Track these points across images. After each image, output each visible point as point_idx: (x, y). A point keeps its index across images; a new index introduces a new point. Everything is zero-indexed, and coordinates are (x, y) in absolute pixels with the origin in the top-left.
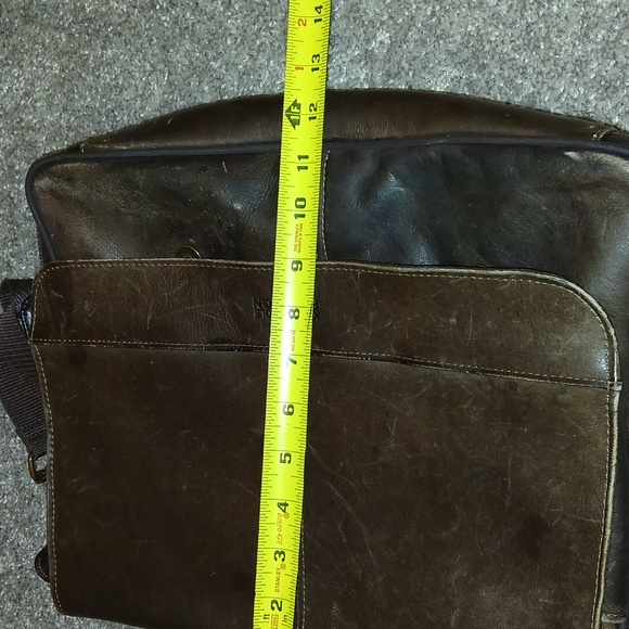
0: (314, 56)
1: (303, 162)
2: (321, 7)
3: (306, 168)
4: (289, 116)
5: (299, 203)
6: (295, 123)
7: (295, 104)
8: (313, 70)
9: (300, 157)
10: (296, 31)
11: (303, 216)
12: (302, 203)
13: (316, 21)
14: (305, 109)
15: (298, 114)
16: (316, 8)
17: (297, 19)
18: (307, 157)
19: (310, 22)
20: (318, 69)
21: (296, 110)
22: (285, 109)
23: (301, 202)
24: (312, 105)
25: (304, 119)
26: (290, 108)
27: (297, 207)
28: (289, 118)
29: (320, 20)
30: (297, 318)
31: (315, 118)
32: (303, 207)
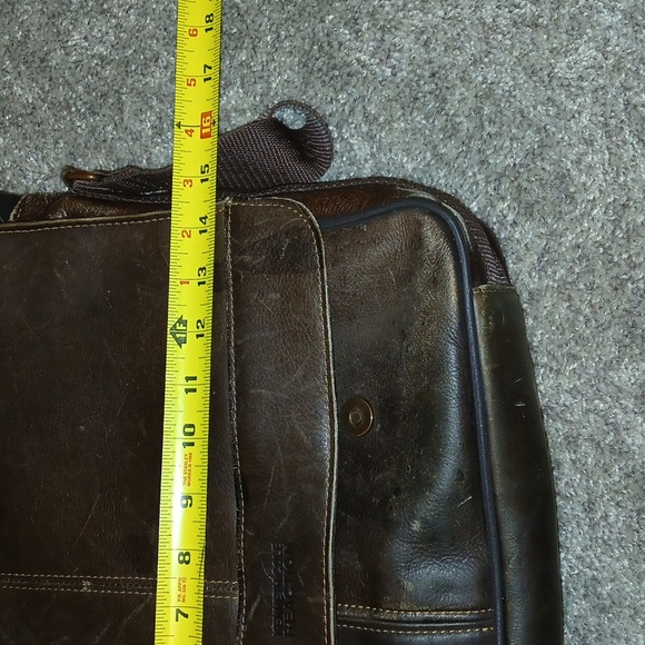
0: (200, 269)
1: (191, 384)
2: (206, 218)
3: (195, 390)
4: (174, 335)
5: (187, 430)
6: (181, 342)
7: (181, 321)
8: (199, 284)
9: (188, 379)
10: (180, 243)
11: (192, 444)
12: (191, 430)
13: (201, 232)
14: (191, 326)
15: (184, 332)
16: (201, 219)
17: (180, 231)
18: (195, 378)
19: (195, 233)
20: (204, 283)
21: (182, 327)
22: (169, 326)
23: (189, 429)
24: (199, 321)
25: (191, 337)
26: (175, 326)
27: (186, 434)
28: (174, 337)
29: (206, 231)
30: (188, 563)
31: (202, 335)
32: (192, 434)
